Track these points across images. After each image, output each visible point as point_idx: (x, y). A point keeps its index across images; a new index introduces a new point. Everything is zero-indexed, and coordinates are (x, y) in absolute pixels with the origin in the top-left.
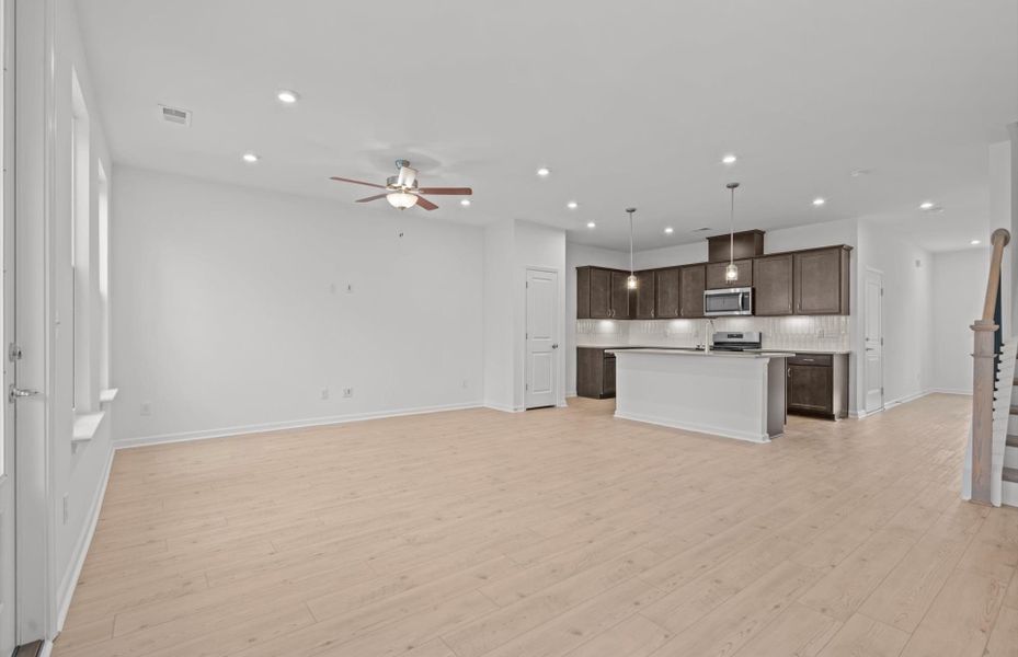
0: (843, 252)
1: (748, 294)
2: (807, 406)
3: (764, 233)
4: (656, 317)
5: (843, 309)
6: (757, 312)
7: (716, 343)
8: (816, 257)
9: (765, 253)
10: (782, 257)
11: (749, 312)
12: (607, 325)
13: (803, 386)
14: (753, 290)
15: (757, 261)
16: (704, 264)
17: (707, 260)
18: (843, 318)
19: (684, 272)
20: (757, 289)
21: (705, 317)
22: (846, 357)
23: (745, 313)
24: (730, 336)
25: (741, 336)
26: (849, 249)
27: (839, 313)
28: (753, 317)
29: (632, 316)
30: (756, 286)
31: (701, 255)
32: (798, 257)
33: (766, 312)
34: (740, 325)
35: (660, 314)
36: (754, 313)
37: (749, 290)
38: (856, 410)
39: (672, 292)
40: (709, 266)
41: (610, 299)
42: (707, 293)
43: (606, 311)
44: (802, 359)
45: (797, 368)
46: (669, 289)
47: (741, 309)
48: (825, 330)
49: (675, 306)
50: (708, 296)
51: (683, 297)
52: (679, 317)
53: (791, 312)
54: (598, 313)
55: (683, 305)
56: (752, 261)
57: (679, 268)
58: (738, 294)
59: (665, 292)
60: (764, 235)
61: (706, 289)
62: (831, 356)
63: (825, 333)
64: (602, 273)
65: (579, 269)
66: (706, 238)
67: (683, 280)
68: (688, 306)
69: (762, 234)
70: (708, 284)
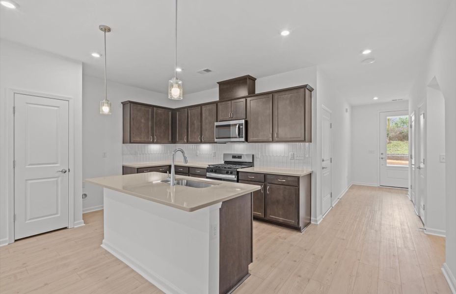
0: (307, 91)
1: (242, 124)
2: (281, 219)
3: (256, 79)
4: (188, 142)
5: (306, 137)
6: (250, 139)
7: (225, 161)
8: (288, 95)
9: (257, 92)
10: (265, 96)
11: (243, 139)
12: (155, 148)
13: (278, 202)
14: (246, 122)
15: (249, 99)
16: (216, 103)
17: (217, 99)
18: (307, 144)
19: (204, 108)
20: (249, 122)
21: (216, 143)
22: (310, 176)
23: (241, 140)
24: (234, 157)
25: (240, 157)
26: (311, 90)
27: (304, 141)
28: (246, 143)
29: (174, 141)
30: (248, 119)
31: (214, 96)
32: (276, 96)
33: (259, 139)
34: (240, 148)
35: (190, 140)
36: (246, 140)
37: (243, 121)
38: (316, 217)
39: (197, 123)
40: (219, 104)
41: (152, 128)
42: (216, 124)
43: (148, 138)
44: (277, 179)
45: (274, 186)
46: (195, 122)
47: (238, 137)
48: (295, 154)
49: (198, 134)
50: (217, 126)
51: (204, 127)
52: (201, 142)
53: (271, 139)
54: (138, 139)
55: (203, 133)
56: (246, 100)
57: (201, 105)
58: (236, 125)
59: (193, 124)
60: (256, 81)
61: (217, 122)
62: (298, 178)
63: (295, 156)
64: (143, 108)
65: (124, 104)
66: (218, 83)
67: (204, 115)
68: (206, 134)
69: (254, 80)
70: (218, 118)
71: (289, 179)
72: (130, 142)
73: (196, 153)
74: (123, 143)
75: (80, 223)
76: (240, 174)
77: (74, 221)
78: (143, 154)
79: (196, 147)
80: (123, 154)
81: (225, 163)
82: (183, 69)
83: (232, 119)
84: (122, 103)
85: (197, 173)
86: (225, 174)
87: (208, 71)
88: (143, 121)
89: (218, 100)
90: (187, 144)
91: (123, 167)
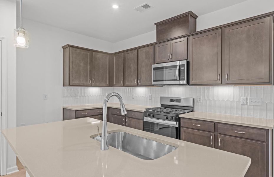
1: (183, 66)
3: (197, 17)
6: (191, 82)
7: (162, 105)
9: (198, 30)
11: (184, 82)
12: (94, 91)
14: (188, 63)
15: (190, 38)
16: (153, 45)
19: (140, 51)
20: (191, 63)
21: (153, 86)
23: (181, 82)
24: (172, 100)
25: (179, 101)
28: (188, 86)
29: (111, 85)
30: (190, 60)
31: (151, 37)
33: (198, 82)
34: (179, 92)
35: (126, 83)
36: (188, 83)
37: (184, 62)
39: (133, 67)
40: (156, 46)
41: (91, 71)
42: (154, 66)
43: (87, 81)
44: (232, 130)
45: (228, 138)
46: (132, 65)
47: (178, 79)
48: (248, 98)
49: (135, 77)
50: (154, 69)
51: (140, 70)
52: (138, 85)
53: (219, 82)
54: (77, 82)
55: (140, 76)
56: (187, 39)
57: (137, 49)
58: (176, 66)
59: (129, 67)
60: (197, 19)
61: (154, 64)
62: (267, 130)
63: (248, 101)
64: (82, 52)
65: (64, 48)
66: (155, 24)
67: (140, 58)
68: (143, 76)
69: (195, 17)
70: (156, 60)
71: (251, 131)
72: (70, 85)
73: (133, 96)
74: (64, 86)
75: (14, 169)
76: (182, 120)
77: (7, 168)
78: (83, 96)
79: (132, 89)
80: (63, 97)
81: (161, 106)
82: (120, 6)
83: (171, 60)
84: (62, 47)
85: (134, 117)
86: (164, 120)
87: (146, 6)
88: (82, 64)
89: (155, 41)
90: (123, 87)
91: (63, 108)
